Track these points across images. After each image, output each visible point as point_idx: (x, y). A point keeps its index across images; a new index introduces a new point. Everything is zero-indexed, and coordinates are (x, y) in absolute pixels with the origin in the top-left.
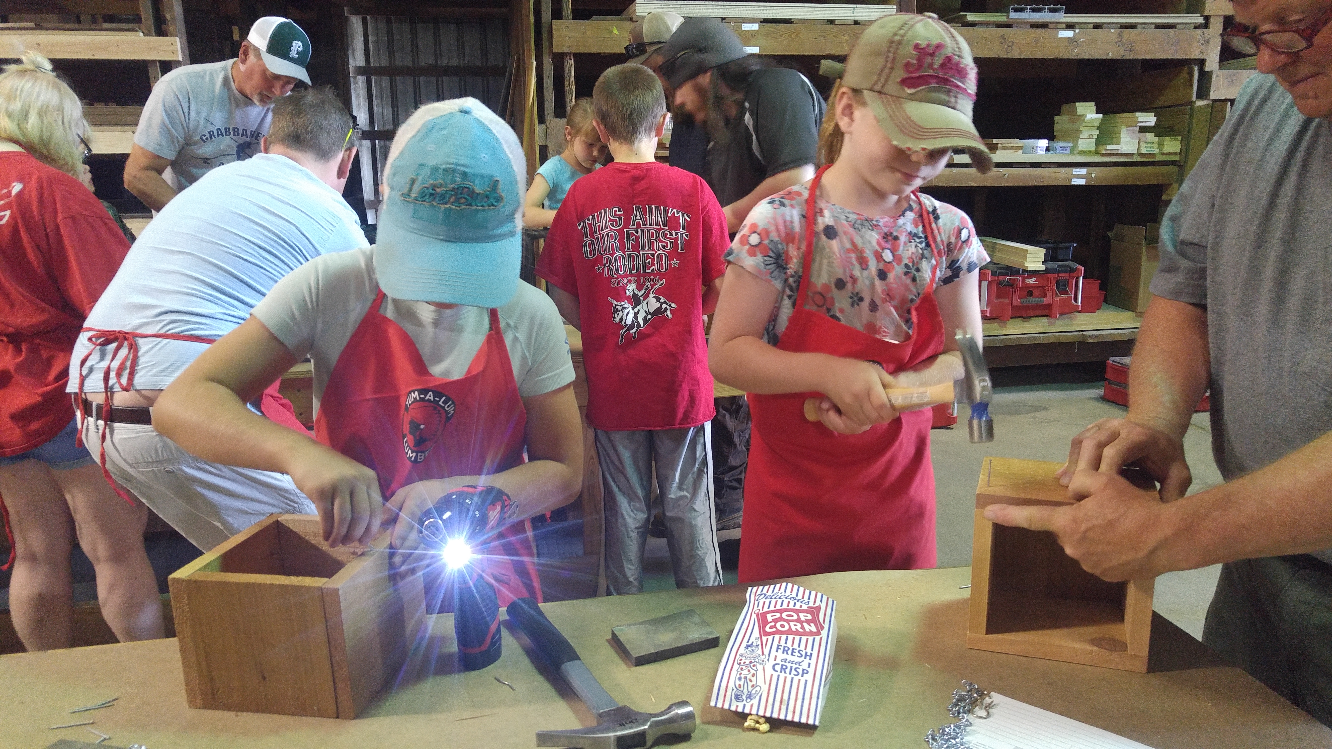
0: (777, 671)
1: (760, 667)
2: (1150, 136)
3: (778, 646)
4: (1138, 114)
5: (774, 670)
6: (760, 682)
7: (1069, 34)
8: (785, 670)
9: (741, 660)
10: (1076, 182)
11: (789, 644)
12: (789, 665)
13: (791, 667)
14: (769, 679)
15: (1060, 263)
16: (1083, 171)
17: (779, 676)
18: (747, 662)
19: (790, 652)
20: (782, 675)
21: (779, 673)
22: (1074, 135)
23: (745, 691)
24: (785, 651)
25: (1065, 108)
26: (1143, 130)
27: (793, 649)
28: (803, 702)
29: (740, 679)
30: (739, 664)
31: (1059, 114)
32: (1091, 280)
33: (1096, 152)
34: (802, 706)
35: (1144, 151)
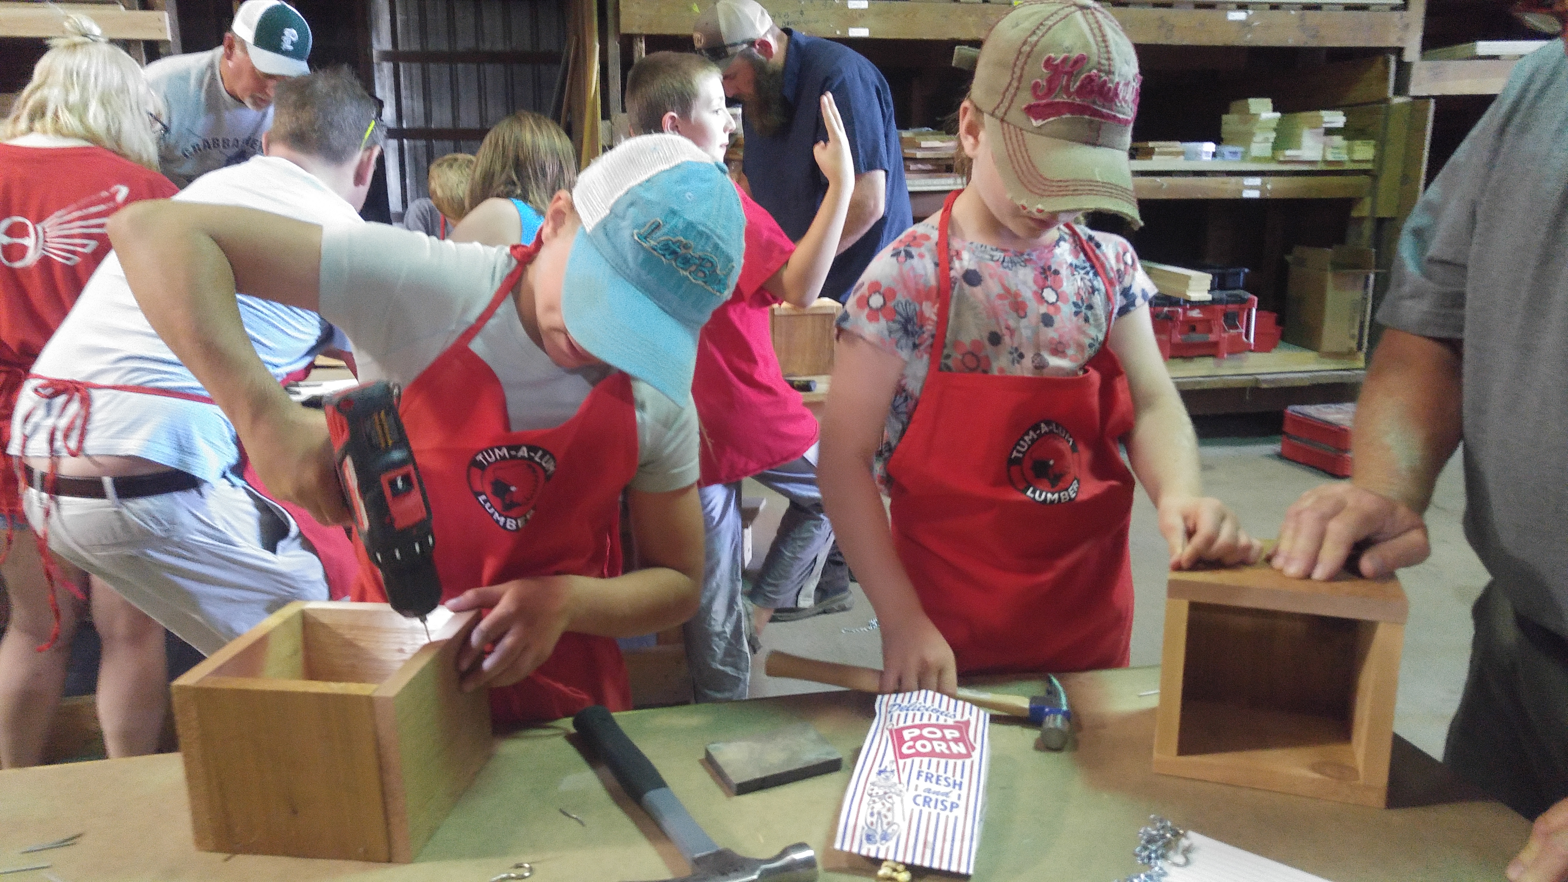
0: (919, 805)
1: (896, 799)
2: (1338, 140)
3: (919, 772)
4: (1323, 113)
5: (916, 803)
6: (898, 819)
7: (1240, 16)
8: (928, 803)
9: (873, 790)
10: (1248, 194)
11: (933, 770)
12: (934, 797)
13: (937, 801)
14: (909, 814)
15: (1230, 292)
16: (1257, 181)
17: (921, 811)
18: (881, 793)
19: (934, 780)
20: (926, 810)
21: (921, 807)
22: (1245, 138)
23: (879, 831)
24: (928, 778)
25: (1235, 105)
26: (1329, 132)
27: (938, 777)
28: (952, 845)
29: (872, 814)
30: (871, 795)
31: (1227, 112)
32: (1264, 313)
33: (1273, 159)
34: (952, 850)
35: (1330, 158)
